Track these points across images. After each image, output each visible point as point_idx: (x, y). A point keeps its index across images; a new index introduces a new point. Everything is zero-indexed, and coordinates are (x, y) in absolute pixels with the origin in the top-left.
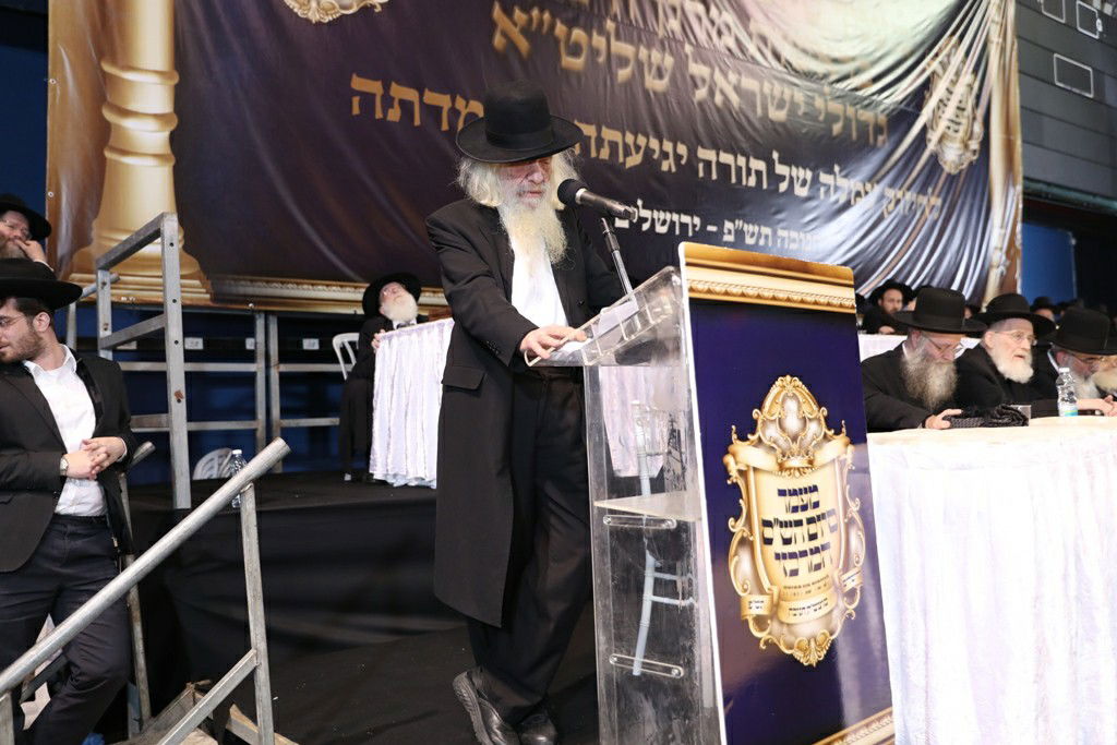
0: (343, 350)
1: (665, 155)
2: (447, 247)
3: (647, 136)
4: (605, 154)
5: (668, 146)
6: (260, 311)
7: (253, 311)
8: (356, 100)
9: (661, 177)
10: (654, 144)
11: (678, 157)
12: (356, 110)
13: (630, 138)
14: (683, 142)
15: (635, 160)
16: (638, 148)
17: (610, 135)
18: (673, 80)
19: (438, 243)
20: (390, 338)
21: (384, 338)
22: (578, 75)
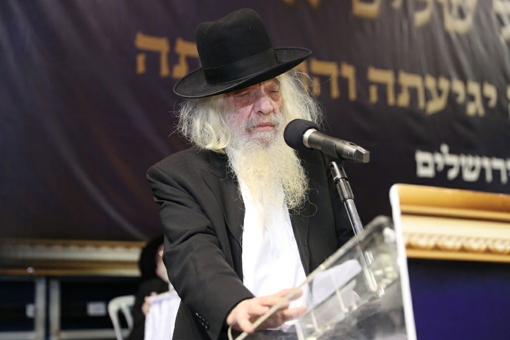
0: (121, 314)
1: (471, 98)
2: (166, 202)
3: (449, 78)
4: (404, 100)
5: (474, 88)
6: (39, 277)
7: (31, 276)
8: (141, 60)
9: (467, 122)
10: (458, 87)
11: (485, 100)
12: (141, 68)
13: (430, 82)
14: (491, 83)
15: (436, 105)
16: (440, 92)
17: (408, 80)
18: (477, 20)
19: (159, 198)
20: (160, 302)
21: (155, 302)
22: (372, 22)
